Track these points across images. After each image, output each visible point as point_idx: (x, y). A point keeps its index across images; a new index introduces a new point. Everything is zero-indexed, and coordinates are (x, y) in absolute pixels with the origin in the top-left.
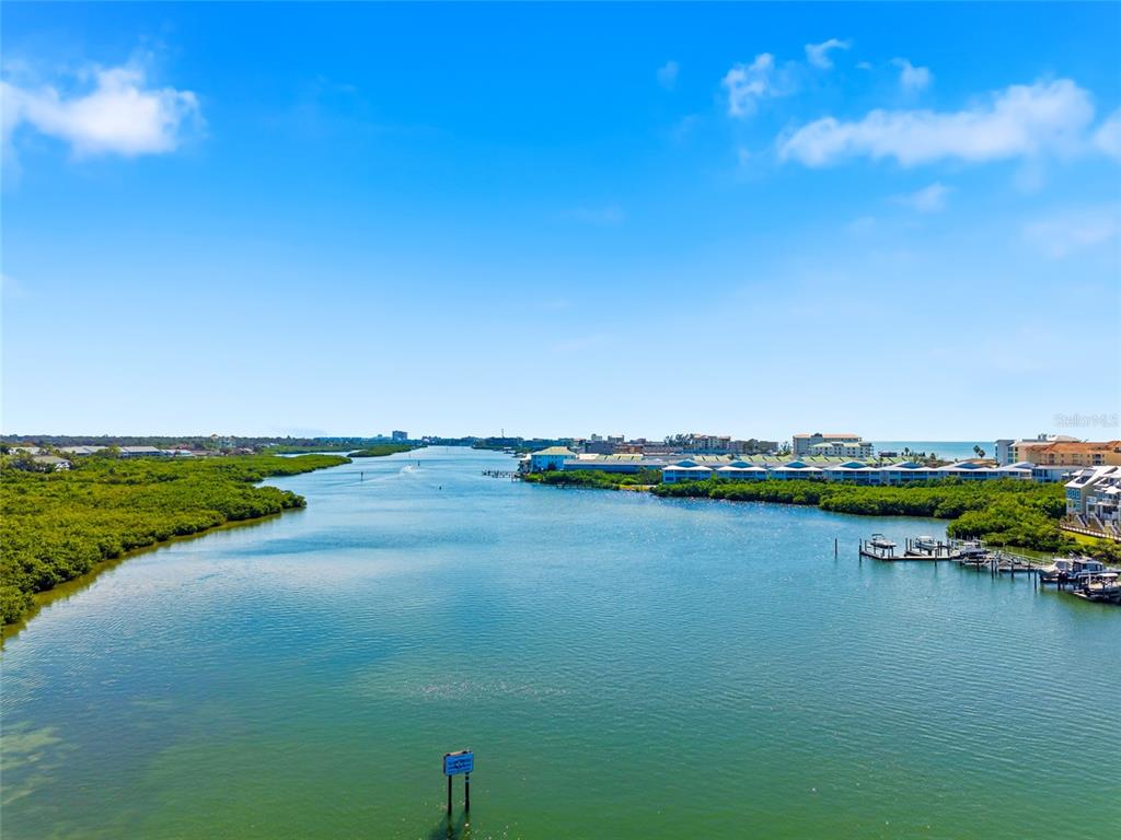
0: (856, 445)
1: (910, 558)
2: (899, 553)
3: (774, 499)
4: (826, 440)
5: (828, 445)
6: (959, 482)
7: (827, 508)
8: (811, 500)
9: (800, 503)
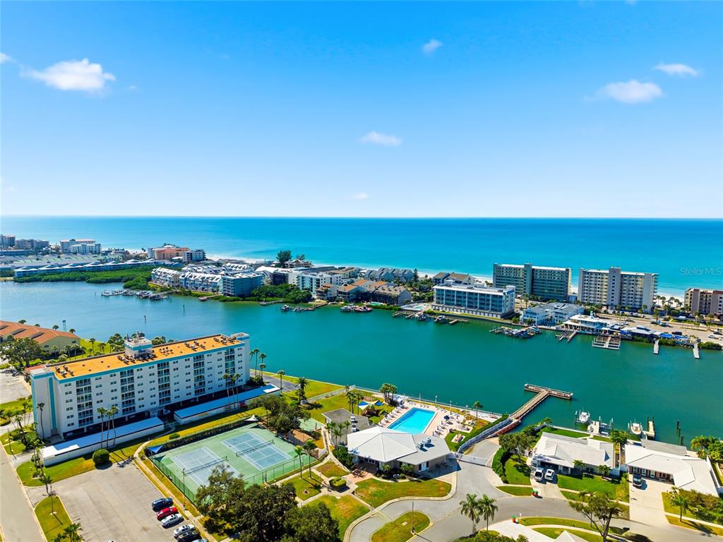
0: (93, 245)
1: (113, 295)
2: (111, 294)
3: (68, 280)
4: (77, 243)
5: (80, 245)
6: (132, 268)
7: (89, 282)
8: (82, 279)
9: (79, 281)
